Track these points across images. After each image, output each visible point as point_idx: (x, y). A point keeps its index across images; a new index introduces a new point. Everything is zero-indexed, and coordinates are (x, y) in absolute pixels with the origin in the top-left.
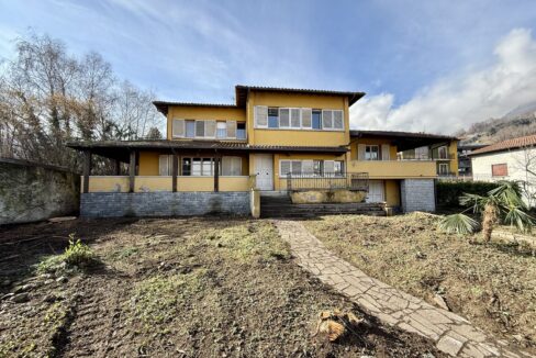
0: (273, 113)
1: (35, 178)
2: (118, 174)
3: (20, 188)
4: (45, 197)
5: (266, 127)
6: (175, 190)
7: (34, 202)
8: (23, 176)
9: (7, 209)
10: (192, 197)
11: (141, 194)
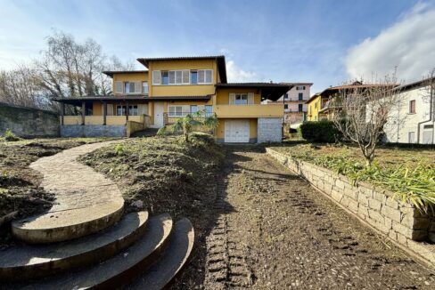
0: (165, 74)
1: (38, 117)
2: (77, 114)
3: (30, 121)
4: (45, 127)
5: (159, 84)
6: (105, 124)
7: (38, 129)
8: (31, 115)
9: (24, 131)
10: (114, 128)
11: (88, 126)
